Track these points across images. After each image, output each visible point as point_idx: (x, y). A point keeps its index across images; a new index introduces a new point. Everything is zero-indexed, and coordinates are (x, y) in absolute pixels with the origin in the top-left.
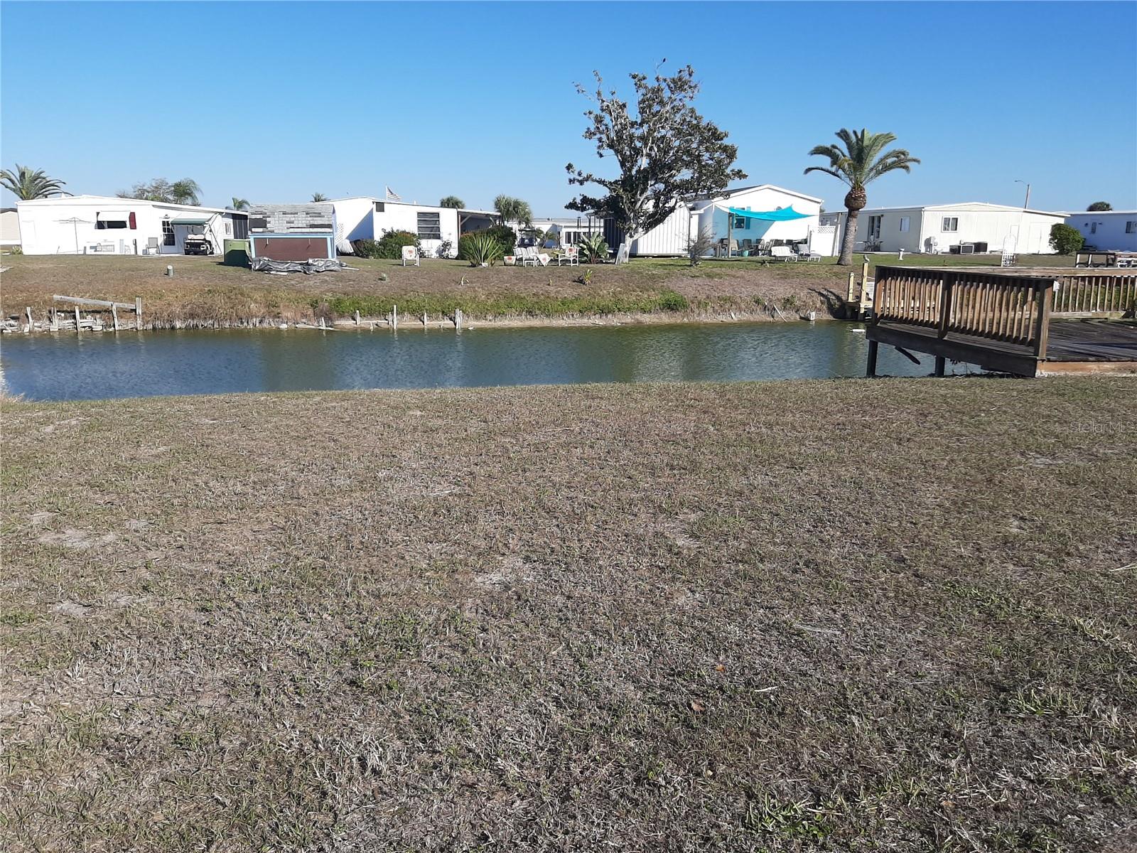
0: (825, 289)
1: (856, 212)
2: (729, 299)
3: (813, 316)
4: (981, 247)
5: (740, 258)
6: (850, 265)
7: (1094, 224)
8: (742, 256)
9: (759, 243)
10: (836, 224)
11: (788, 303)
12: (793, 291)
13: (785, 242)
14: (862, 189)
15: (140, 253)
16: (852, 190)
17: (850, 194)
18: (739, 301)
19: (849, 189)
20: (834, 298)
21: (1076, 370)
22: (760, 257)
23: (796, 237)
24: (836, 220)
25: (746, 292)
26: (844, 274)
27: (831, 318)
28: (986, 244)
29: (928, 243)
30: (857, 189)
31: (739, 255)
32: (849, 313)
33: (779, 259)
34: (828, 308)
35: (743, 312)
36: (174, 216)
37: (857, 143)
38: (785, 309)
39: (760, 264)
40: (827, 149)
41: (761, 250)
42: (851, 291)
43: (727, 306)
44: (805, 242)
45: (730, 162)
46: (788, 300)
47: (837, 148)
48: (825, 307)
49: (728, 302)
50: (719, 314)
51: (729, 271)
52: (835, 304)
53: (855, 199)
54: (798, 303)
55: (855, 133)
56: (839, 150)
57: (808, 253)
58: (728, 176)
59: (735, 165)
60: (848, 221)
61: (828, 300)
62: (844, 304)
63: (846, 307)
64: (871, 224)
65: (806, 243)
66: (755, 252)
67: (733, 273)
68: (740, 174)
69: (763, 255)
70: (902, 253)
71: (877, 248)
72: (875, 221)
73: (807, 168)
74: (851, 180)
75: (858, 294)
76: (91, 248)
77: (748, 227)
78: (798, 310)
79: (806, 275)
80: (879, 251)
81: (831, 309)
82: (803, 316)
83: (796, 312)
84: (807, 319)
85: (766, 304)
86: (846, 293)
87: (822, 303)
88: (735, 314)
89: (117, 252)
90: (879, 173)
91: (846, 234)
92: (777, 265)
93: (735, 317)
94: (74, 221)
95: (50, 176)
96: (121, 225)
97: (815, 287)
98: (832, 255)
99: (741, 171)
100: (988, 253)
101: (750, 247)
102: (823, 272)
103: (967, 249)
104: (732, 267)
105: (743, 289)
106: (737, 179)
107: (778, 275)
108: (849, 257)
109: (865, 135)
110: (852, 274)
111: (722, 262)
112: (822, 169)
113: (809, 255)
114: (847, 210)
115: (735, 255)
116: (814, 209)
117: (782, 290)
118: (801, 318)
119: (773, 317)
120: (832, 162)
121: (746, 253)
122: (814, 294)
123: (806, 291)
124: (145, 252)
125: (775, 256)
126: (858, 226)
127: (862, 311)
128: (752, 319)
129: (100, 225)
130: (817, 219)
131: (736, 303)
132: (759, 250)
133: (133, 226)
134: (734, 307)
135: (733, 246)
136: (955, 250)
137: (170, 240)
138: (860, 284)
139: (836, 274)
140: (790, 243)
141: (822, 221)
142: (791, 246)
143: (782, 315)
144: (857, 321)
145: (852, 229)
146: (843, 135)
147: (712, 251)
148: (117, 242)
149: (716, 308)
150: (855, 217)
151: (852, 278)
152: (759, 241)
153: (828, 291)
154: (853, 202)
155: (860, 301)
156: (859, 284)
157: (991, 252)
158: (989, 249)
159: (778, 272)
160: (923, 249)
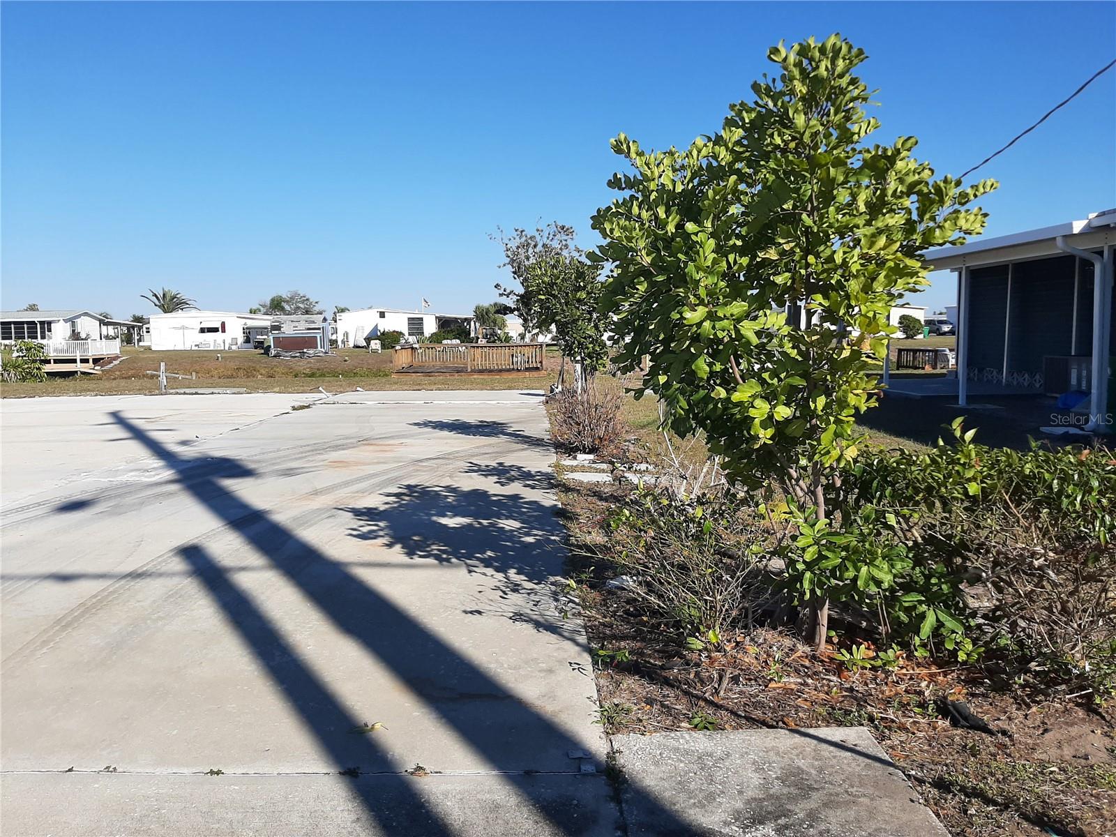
15: (227, 348)
36: (250, 323)
76: (196, 346)
89: (212, 348)
94: (183, 328)
95: (184, 295)
96: (215, 330)
124: (230, 348)
129: (202, 330)
133: (224, 331)
137: (247, 341)
148: (212, 341)
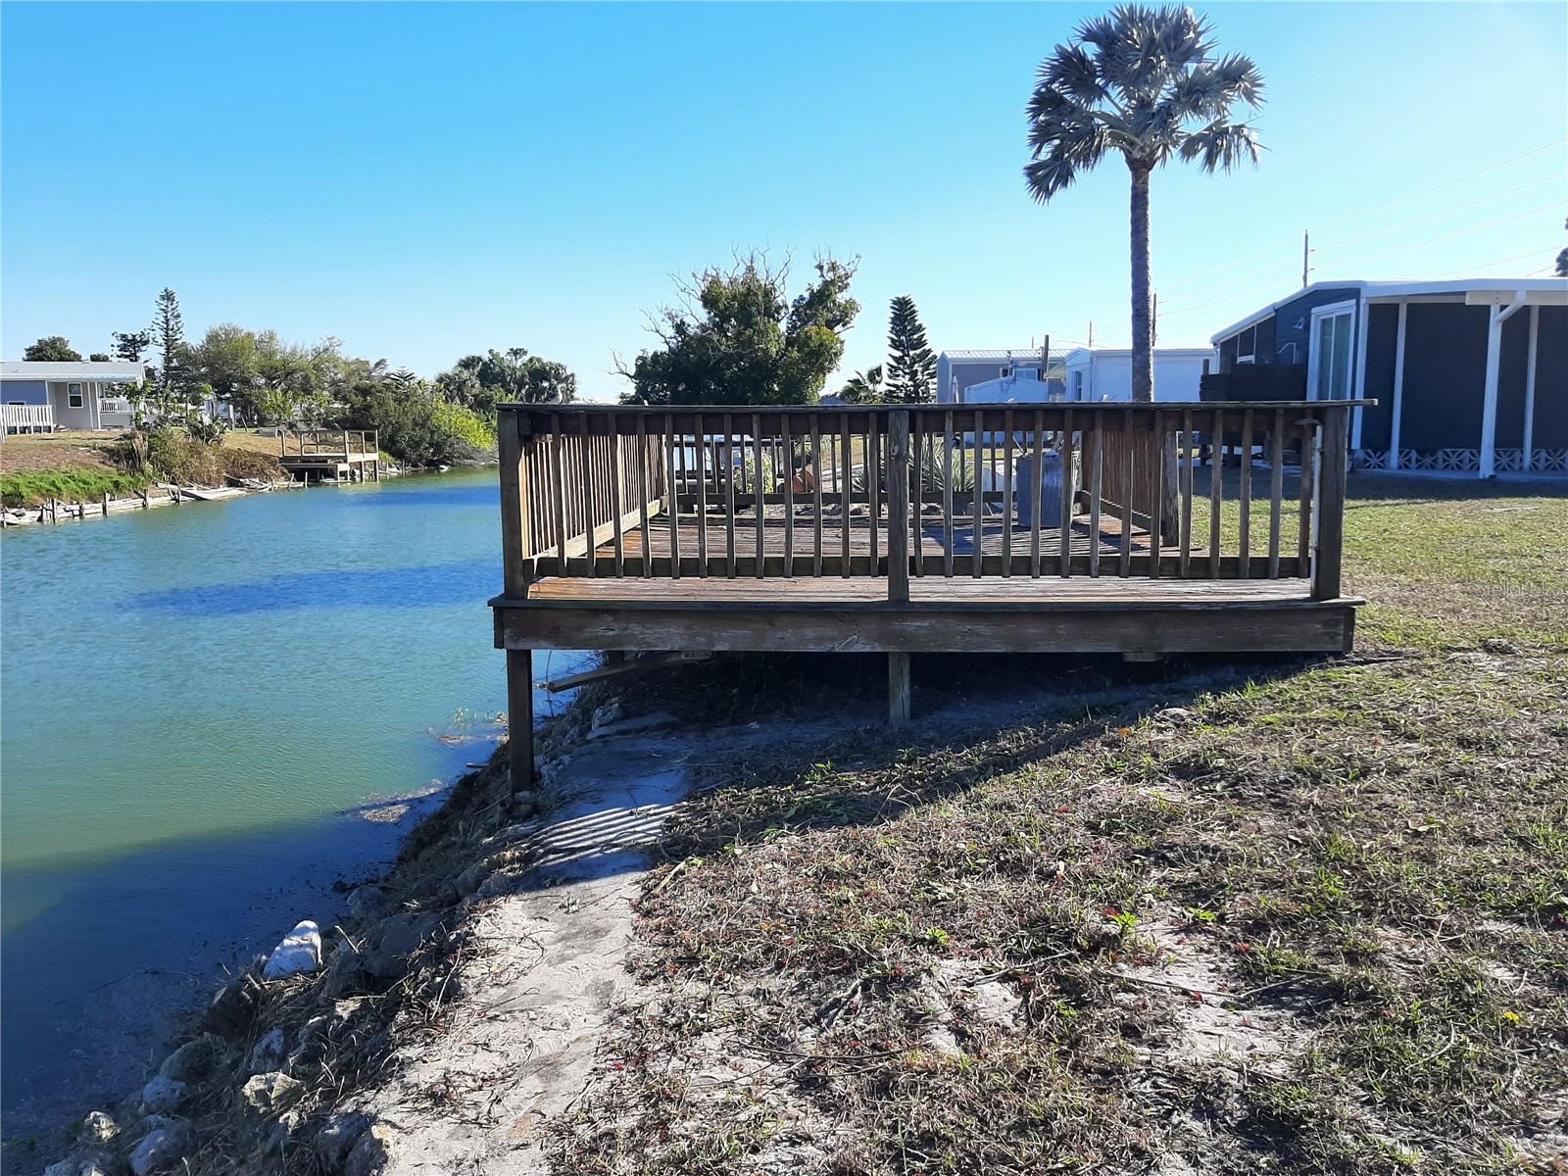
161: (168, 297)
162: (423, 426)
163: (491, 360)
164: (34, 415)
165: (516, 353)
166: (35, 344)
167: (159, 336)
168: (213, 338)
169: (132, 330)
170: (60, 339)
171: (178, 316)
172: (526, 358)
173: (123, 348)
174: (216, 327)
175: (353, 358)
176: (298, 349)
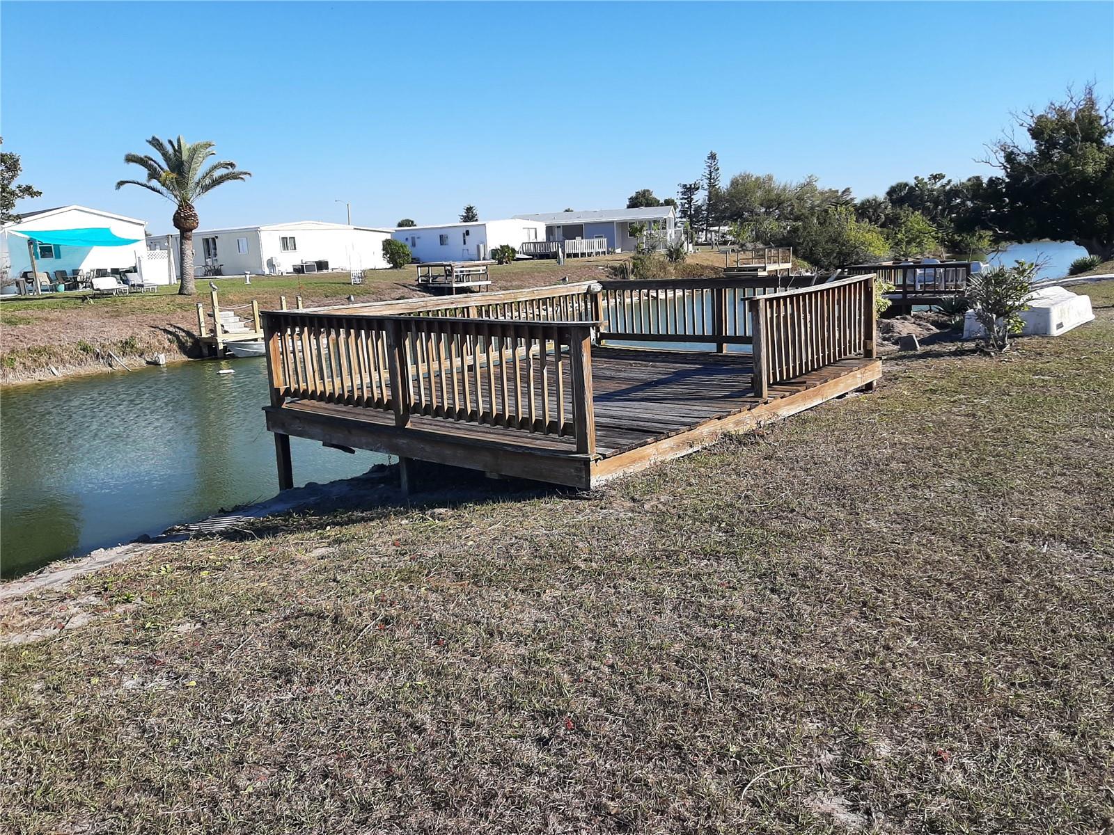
0: (171, 325)
1: (189, 234)
2: (45, 350)
3: (163, 359)
4: (322, 265)
5: (54, 294)
6: (194, 294)
7: (413, 238)
8: (57, 291)
9: (78, 274)
10: (167, 248)
11: (127, 346)
12: (131, 331)
13: (109, 271)
14: (191, 207)
16: (179, 209)
17: (177, 212)
18: (59, 351)
19: (175, 208)
20: (184, 334)
21: (634, 461)
22: (81, 290)
23: (124, 265)
24: (166, 244)
25: (67, 338)
26: (190, 305)
27: (185, 358)
28: (327, 262)
29: (271, 264)
30: (185, 205)
31: (52, 290)
32: (205, 351)
33: (106, 292)
34: (180, 348)
35: (67, 365)
37: (175, 155)
38: (124, 354)
39: (80, 301)
40: (141, 158)
41: (82, 283)
42: (203, 325)
43: (43, 359)
44: (134, 270)
45: (13, 176)
46: (126, 343)
47: (152, 160)
48: (175, 346)
49: (41, 355)
50: (34, 372)
51: (39, 314)
52: (187, 341)
53: (186, 218)
54: (139, 346)
55: (170, 142)
56: (155, 162)
57: (140, 283)
58: (13, 193)
59: (21, 180)
60: (182, 244)
61: (177, 337)
62: (197, 341)
63: (201, 344)
64: (206, 247)
65: (136, 271)
66: (74, 285)
67: (45, 315)
68: (28, 190)
69: (85, 287)
70: (248, 276)
71: (218, 272)
72: (210, 244)
73: (119, 181)
74: (176, 196)
75: (211, 327)
77: (58, 256)
78: (142, 354)
79: (144, 309)
80: (221, 274)
81: (182, 348)
82: (149, 360)
83: (140, 356)
84: (156, 364)
85: (98, 351)
86: (197, 327)
87: (171, 342)
88: (57, 368)
90: (206, 188)
91: (182, 259)
92: (103, 301)
93: (57, 373)
97: (157, 323)
98: (170, 283)
99: (30, 187)
100: (330, 271)
101: (65, 280)
102: (164, 304)
103: (310, 268)
104: (41, 308)
105: (62, 335)
106: (27, 197)
107: (107, 312)
108: (191, 285)
109: (182, 146)
110: (200, 305)
111: (27, 302)
112: (138, 184)
113: (142, 286)
114: (177, 232)
115: (47, 290)
116: (138, 233)
117: (117, 332)
118: (148, 363)
119: (111, 366)
120: (149, 174)
121: (62, 287)
122: (158, 332)
123: (147, 330)
125: (98, 289)
126: (193, 249)
127: (221, 347)
128: (82, 372)
130: (144, 243)
131: (55, 354)
132: (78, 282)
134: (53, 359)
135: (43, 279)
136: (299, 270)
138: (212, 316)
139: (180, 306)
140: (115, 272)
141: (150, 246)
142: (118, 276)
143: (123, 363)
144: (217, 359)
145: (188, 252)
146: (156, 143)
147: (15, 288)
149: (28, 364)
150: (189, 239)
151: (201, 310)
152: (76, 272)
153: (175, 327)
154: (184, 221)
155: (216, 335)
156: (209, 315)
157: (333, 269)
158: (330, 266)
159: (106, 309)
160: (267, 272)
161: (713, 157)
162: (835, 241)
163: (916, 185)
164: (596, 245)
165: (936, 177)
166: (634, 195)
167: (705, 183)
168: (734, 183)
169: (689, 181)
170: (648, 191)
171: (718, 169)
172: (944, 181)
173: (684, 194)
174: (737, 174)
175: (827, 189)
176: (788, 186)
